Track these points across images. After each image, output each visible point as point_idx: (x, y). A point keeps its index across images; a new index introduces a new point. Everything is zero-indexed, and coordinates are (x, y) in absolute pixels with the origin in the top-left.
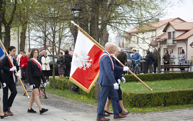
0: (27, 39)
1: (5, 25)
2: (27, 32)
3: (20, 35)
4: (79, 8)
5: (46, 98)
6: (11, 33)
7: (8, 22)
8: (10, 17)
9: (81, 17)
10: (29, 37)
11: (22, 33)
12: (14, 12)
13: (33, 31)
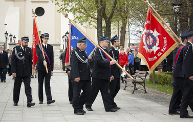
0: (127, 33)
1: (105, 19)
2: (127, 27)
3: (120, 30)
4: (179, 3)
5: (146, 92)
6: (112, 28)
7: (108, 16)
8: (110, 11)
9: (181, 12)
10: (129, 31)
11: (122, 28)
12: (114, 7)
13: (133, 26)
